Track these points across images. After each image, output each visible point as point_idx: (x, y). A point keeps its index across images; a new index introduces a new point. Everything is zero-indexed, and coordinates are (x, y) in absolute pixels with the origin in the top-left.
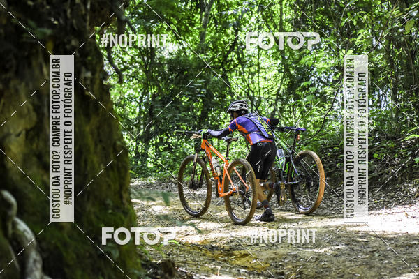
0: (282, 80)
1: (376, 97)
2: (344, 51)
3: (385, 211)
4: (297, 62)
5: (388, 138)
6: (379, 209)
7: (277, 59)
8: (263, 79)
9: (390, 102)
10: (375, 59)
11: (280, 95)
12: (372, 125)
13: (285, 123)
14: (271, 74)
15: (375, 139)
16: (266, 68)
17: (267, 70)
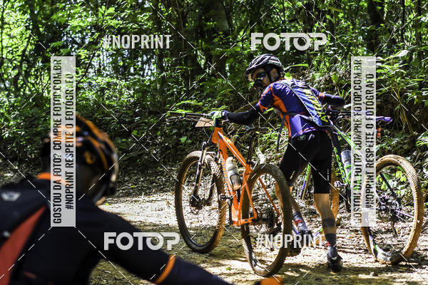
0: (29, 38)
1: (140, 63)
2: (103, 7)
3: (142, 198)
4: (47, 18)
5: (150, 113)
6: (137, 195)
7: (24, 13)
8: (7, 37)
9: (155, 71)
10: (140, 19)
11: (26, 56)
12: (133, 97)
13: (30, 90)
14: (16, 31)
15: (135, 113)
16: (11, 23)
17: (12, 27)
